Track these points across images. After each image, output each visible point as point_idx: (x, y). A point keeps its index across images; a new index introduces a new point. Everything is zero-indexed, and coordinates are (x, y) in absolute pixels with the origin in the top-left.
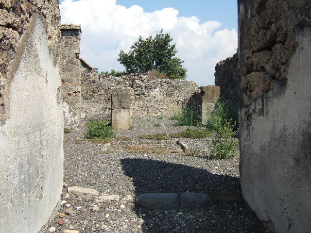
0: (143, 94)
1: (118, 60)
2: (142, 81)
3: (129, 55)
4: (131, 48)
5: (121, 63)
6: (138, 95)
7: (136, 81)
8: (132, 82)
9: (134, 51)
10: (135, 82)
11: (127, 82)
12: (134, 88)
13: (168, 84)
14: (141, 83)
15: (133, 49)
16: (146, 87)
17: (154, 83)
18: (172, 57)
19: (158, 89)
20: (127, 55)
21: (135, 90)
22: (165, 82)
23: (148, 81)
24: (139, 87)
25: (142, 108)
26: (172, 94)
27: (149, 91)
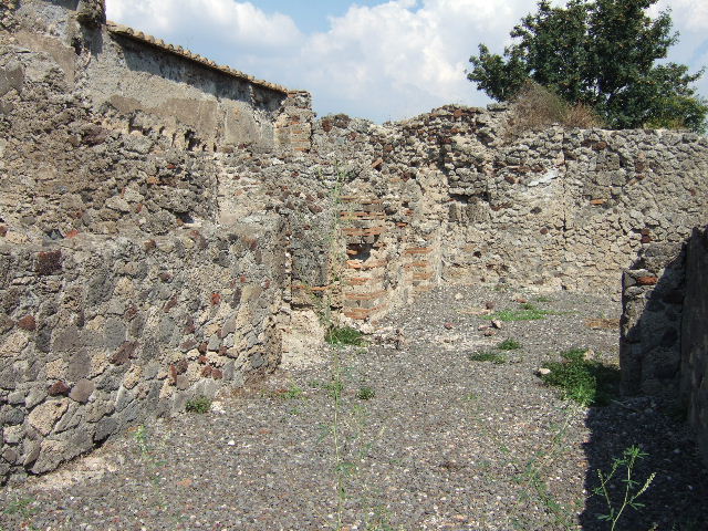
0: (486, 196)
1: (471, 78)
2: (483, 138)
3: (506, 60)
4: (513, 35)
5: (479, 88)
6: (463, 198)
7: (458, 138)
8: (441, 142)
9: (521, 46)
10: (453, 143)
11: (419, 145)
12: (446, 171)
13: (598, 150)
14: (480, 150)
15: (519, 40)
16: (497, 165)
17: (533, 147)
18: (656, 63)
19: (551, 174)
20: (498, 59)
21: (451, 181)
22: (586, 143)
23: (511, 137)
24: (468, 164)
25: (477, 254)
26: (615, 197)
27: (512, 182)
